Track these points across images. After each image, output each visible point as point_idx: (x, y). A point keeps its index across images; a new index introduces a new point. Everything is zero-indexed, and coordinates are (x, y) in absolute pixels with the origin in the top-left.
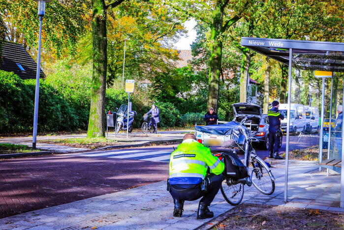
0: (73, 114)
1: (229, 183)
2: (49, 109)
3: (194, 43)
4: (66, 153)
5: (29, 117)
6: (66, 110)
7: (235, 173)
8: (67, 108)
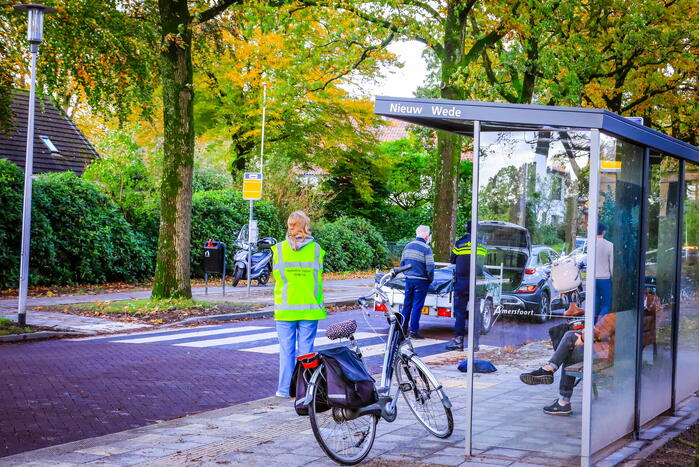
0: (140, 245)
1: (338, 416)
2: (86, 236)
3: (419, 88)
4: (92, 335)
5: (42, 254)
6: (125, 237)
7: (344, 396)
8: (125, 233)
